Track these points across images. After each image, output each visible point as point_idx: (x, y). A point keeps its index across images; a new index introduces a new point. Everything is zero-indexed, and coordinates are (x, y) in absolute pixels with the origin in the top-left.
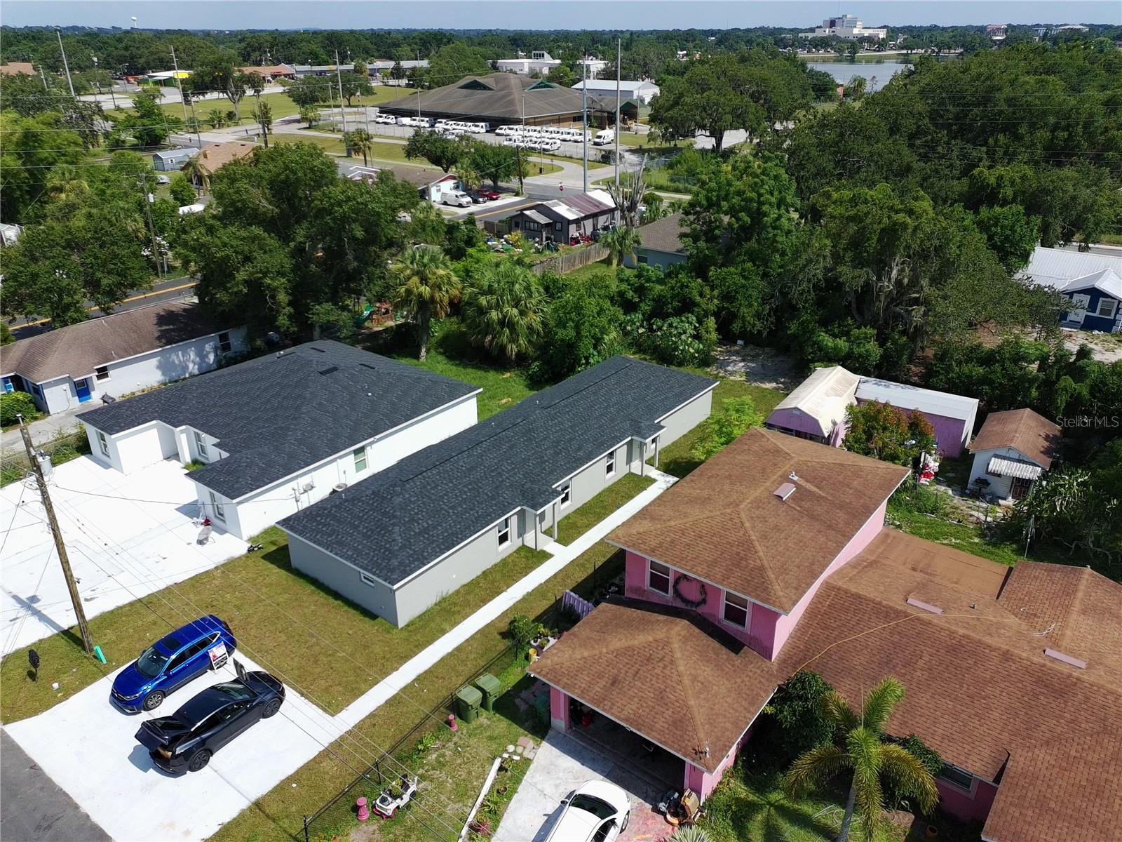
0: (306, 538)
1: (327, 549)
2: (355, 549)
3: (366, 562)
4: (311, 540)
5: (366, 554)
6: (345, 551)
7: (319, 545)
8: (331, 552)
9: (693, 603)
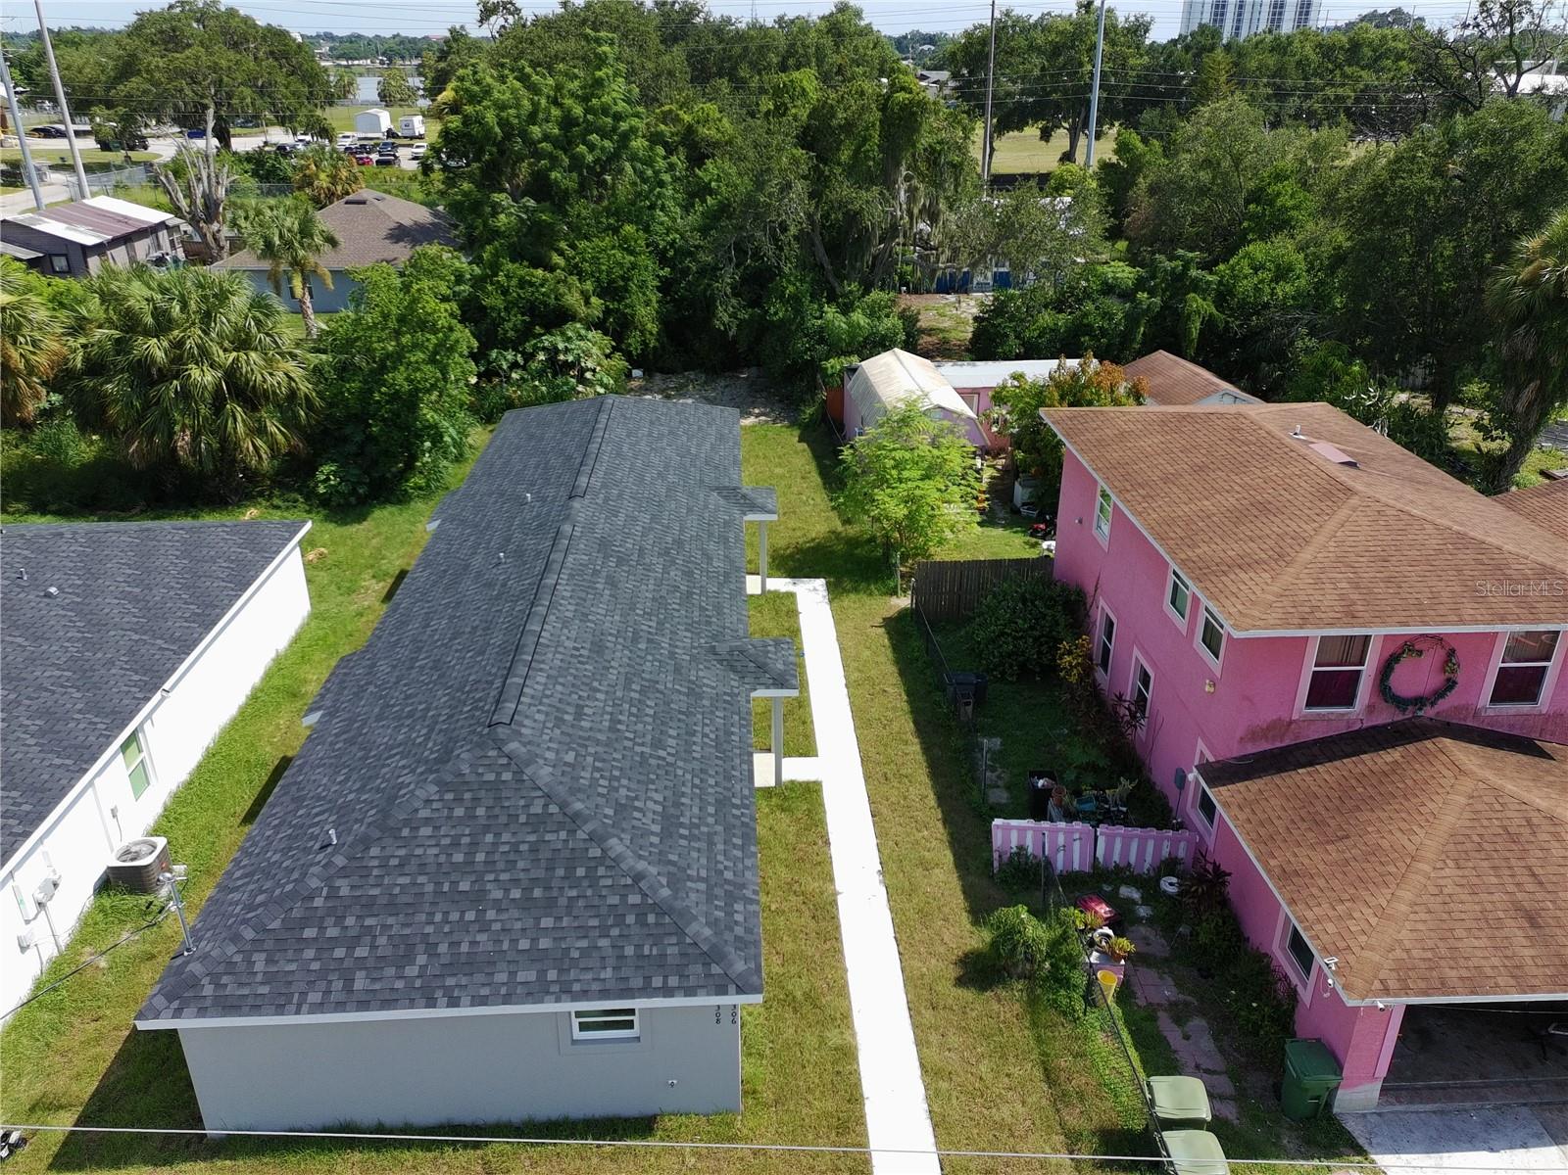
0: (319, 1008)
1: (431, 1003)
2: (536, 957)
3: (608, 973)
4: (340, 1007)
5: (585, 953)
6: (502, 977)
7: (387, 1004)
8: (454, 1003)
9: (1419, 701)
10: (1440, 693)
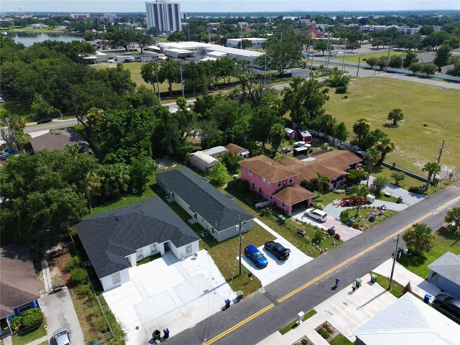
9: (285, 184)
10: (286, 183)
